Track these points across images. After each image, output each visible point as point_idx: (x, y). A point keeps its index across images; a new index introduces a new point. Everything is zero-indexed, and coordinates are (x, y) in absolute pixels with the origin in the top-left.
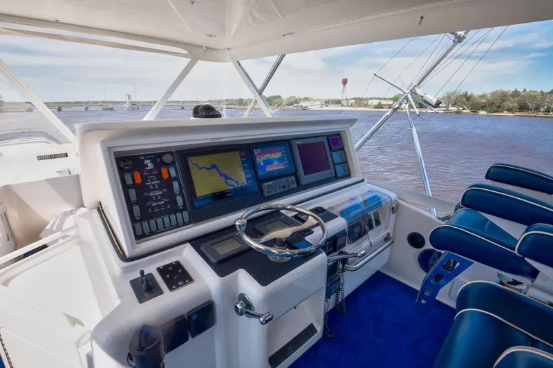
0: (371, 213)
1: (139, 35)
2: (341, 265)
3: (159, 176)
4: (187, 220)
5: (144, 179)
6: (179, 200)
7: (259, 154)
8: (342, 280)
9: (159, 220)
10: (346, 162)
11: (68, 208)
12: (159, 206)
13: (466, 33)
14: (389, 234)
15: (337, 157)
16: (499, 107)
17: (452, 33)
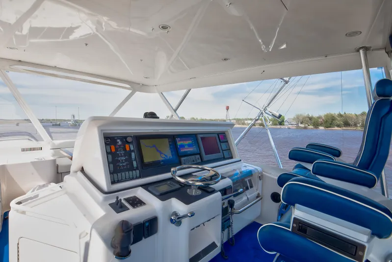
0: (247, 180)
1: (95, 75)
2: (230, 209)
3: (125, 149)
4: (138, 175)
5: (116, 150)
6: (135, 163)
7: (179, 141)
8: (231, 220)
9: (123, 174)
10: (230, 149)
11: (42, 183)
12: (123, 166)
13: (289, 79)
14: (259, 194)
15: (224, 146)
16: (331, 124)
17: (281, 79)
